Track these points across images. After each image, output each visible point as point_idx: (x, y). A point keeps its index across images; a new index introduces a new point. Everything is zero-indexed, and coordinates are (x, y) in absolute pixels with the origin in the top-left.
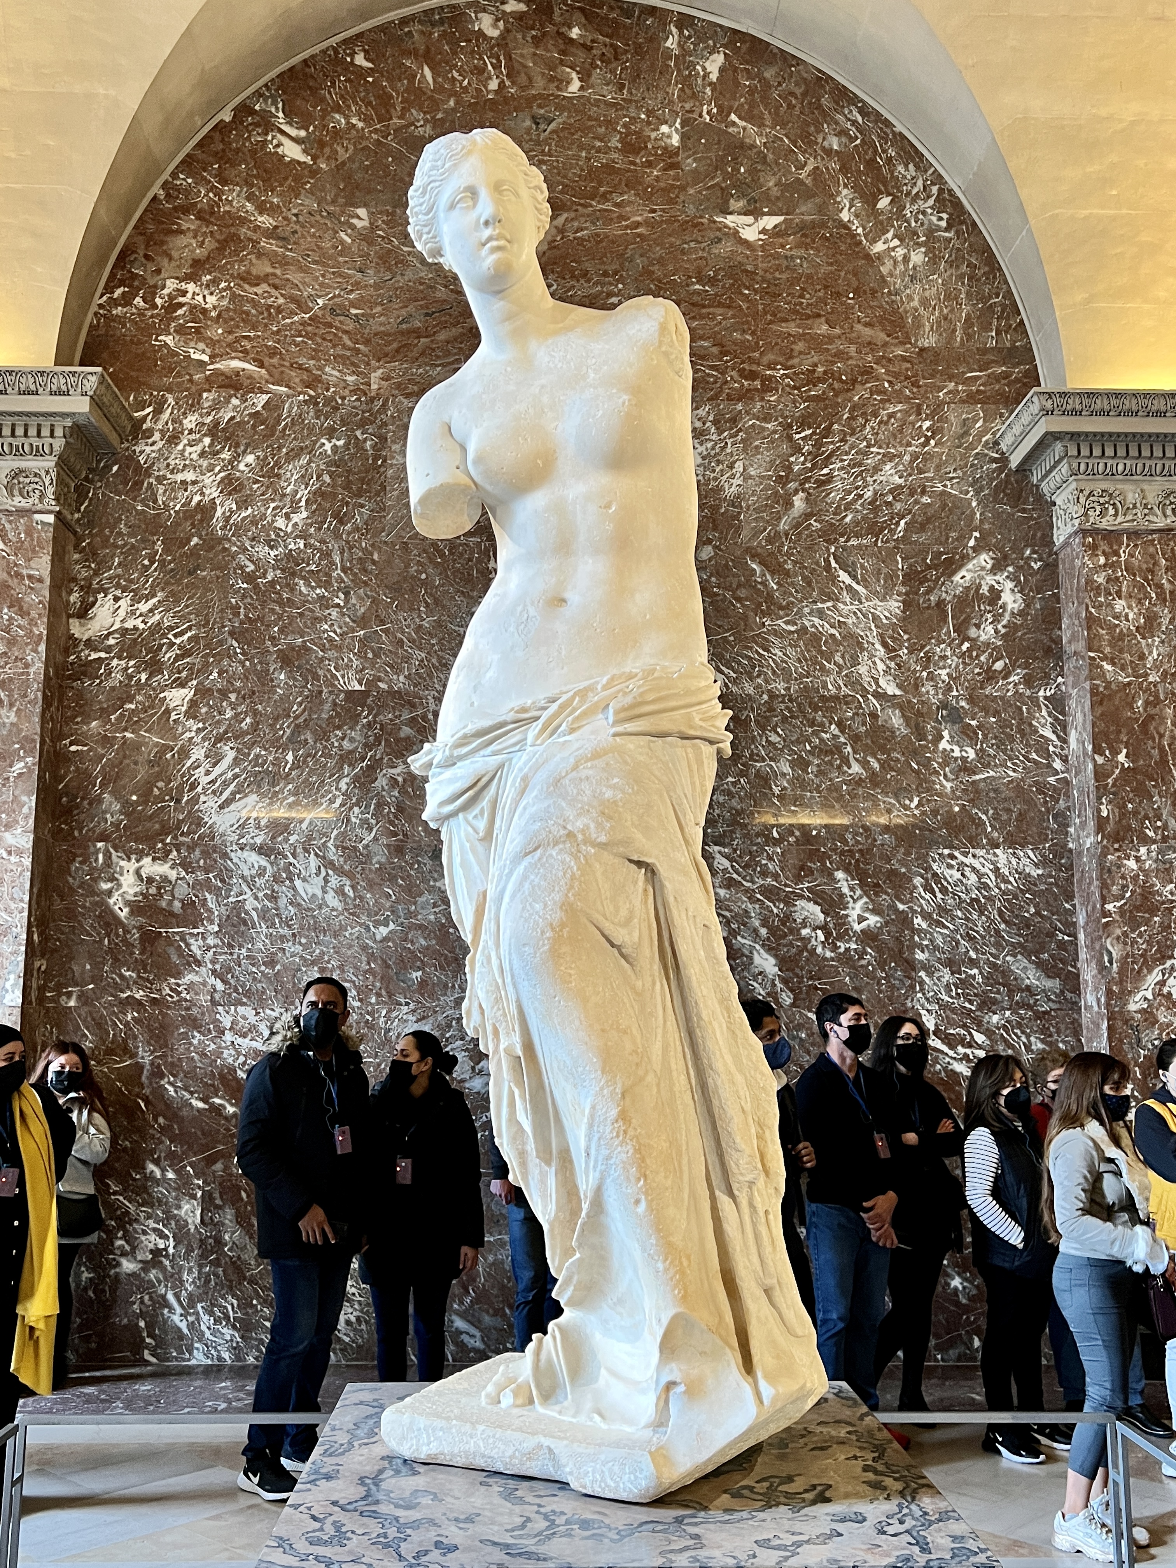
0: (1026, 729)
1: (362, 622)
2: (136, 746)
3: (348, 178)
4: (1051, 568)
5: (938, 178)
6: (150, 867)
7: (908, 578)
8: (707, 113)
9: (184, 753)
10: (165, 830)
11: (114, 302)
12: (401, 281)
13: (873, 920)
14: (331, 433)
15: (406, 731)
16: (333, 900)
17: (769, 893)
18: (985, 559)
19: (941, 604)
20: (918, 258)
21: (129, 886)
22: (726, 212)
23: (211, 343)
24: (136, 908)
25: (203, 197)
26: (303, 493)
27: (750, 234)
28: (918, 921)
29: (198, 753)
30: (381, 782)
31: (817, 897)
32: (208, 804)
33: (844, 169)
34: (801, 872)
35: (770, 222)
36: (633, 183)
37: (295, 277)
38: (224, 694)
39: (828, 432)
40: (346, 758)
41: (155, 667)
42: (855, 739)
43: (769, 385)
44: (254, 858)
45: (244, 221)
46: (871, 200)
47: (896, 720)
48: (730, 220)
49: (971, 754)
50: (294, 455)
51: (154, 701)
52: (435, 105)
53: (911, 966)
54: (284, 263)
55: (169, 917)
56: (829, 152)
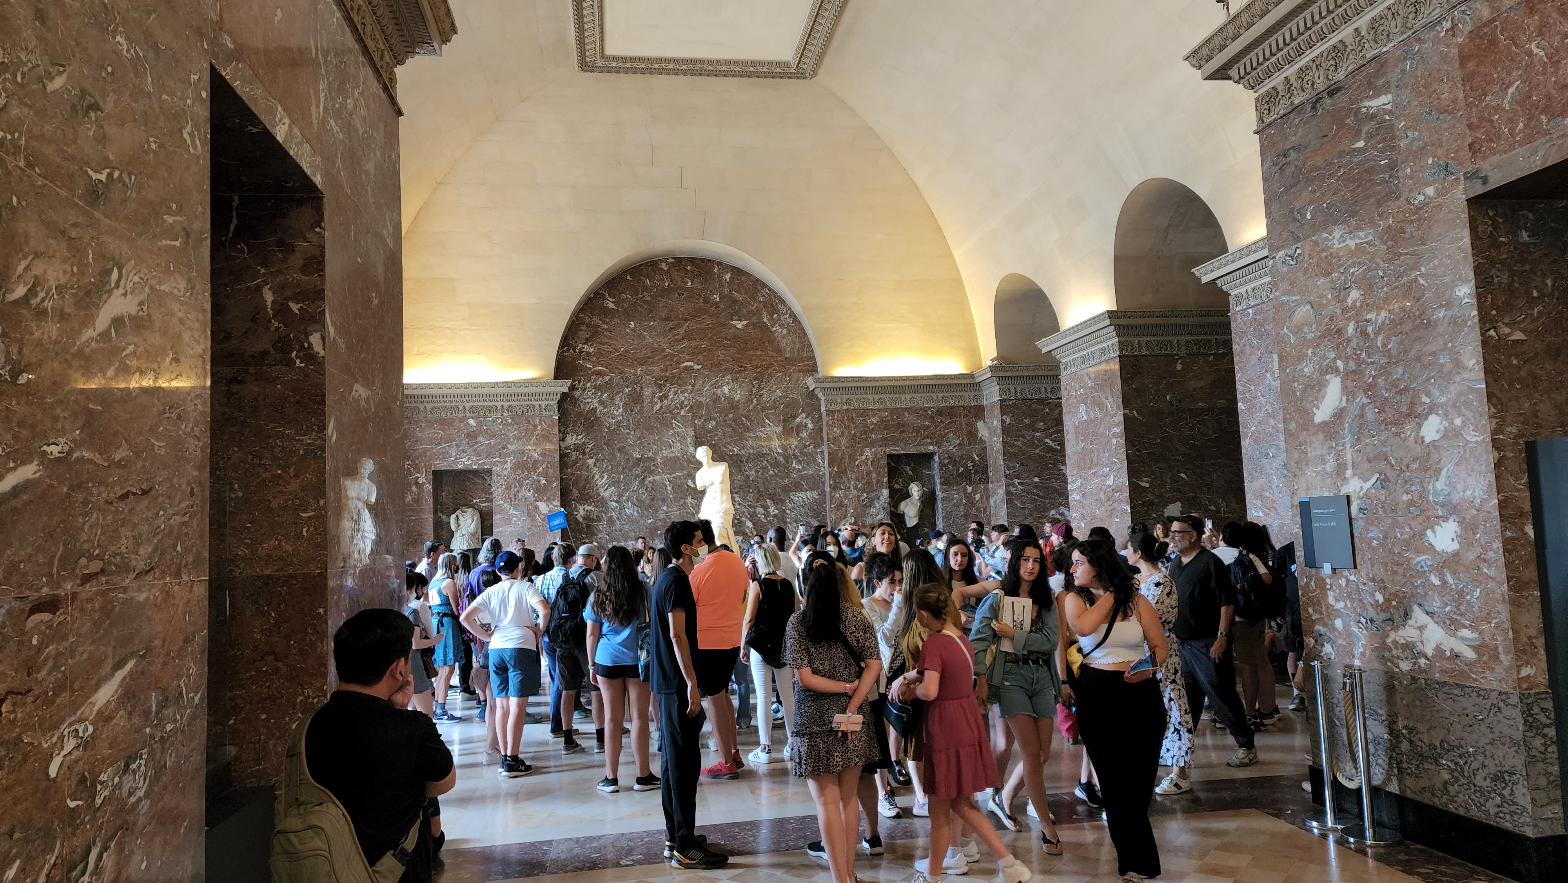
0: (815, 460)
1: (639, 439)
2: (581, 475)
3: (627, 313)
4: (820, 417)
5: (790, 309)
6: (587, 507)
7: (784, 421)
8: (726, 291)
9: (594, 477)
10: (590, 497)
11: (564, 351)
12: (644, 343)
13: (776, 512)
14: (628, 387)
15: (653, 468)
16: (635, 514)
17: (750, 506)
18: (804, 415)
19: (792, 428)
20: (785, 332)
21: (582, 513)
22: (732, 320)
23: (593, 362)
24: (584, 519)
25: (587, 320)
26: (621, 404)
27: (739, 326)
28: (788, 511)
29: (597, 477)
30: (647, 482)
31: (762, 506)
32: (601, 490)
33: (765, 307)
34: (758, 500)
35: (745, 322)
36: (707, 312)
37: (615, 342)
38: (603, 460)
39: (762, 382)
40: (637, 476)
41: (584, 454)
42: (771, 465)
43: (746, 369)
44: (614, 504)
45: (599, 326)
46: (772, 315)
47: (781, 459)
48: (734, 322)
49: (801, 467)
50: (619, 393)
51: (584, 463)
52: (651, 291)
53: (786, 523)
54: (611, 338)
55: (593, 520)
56: (760, 302)
